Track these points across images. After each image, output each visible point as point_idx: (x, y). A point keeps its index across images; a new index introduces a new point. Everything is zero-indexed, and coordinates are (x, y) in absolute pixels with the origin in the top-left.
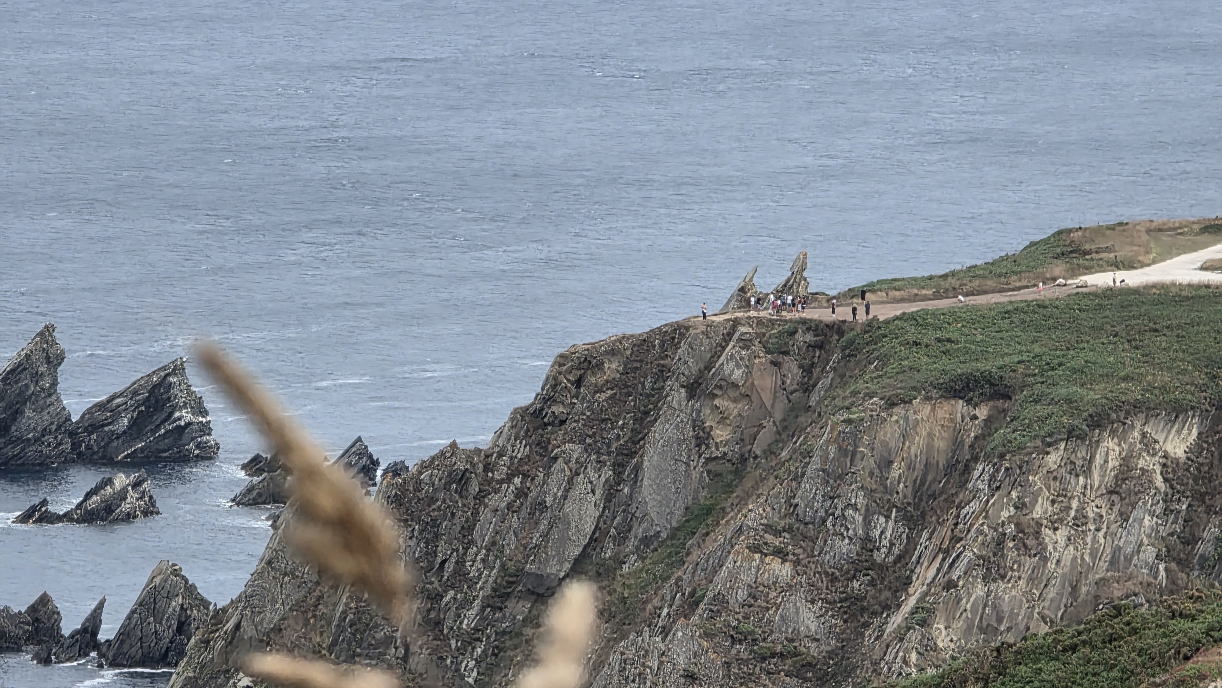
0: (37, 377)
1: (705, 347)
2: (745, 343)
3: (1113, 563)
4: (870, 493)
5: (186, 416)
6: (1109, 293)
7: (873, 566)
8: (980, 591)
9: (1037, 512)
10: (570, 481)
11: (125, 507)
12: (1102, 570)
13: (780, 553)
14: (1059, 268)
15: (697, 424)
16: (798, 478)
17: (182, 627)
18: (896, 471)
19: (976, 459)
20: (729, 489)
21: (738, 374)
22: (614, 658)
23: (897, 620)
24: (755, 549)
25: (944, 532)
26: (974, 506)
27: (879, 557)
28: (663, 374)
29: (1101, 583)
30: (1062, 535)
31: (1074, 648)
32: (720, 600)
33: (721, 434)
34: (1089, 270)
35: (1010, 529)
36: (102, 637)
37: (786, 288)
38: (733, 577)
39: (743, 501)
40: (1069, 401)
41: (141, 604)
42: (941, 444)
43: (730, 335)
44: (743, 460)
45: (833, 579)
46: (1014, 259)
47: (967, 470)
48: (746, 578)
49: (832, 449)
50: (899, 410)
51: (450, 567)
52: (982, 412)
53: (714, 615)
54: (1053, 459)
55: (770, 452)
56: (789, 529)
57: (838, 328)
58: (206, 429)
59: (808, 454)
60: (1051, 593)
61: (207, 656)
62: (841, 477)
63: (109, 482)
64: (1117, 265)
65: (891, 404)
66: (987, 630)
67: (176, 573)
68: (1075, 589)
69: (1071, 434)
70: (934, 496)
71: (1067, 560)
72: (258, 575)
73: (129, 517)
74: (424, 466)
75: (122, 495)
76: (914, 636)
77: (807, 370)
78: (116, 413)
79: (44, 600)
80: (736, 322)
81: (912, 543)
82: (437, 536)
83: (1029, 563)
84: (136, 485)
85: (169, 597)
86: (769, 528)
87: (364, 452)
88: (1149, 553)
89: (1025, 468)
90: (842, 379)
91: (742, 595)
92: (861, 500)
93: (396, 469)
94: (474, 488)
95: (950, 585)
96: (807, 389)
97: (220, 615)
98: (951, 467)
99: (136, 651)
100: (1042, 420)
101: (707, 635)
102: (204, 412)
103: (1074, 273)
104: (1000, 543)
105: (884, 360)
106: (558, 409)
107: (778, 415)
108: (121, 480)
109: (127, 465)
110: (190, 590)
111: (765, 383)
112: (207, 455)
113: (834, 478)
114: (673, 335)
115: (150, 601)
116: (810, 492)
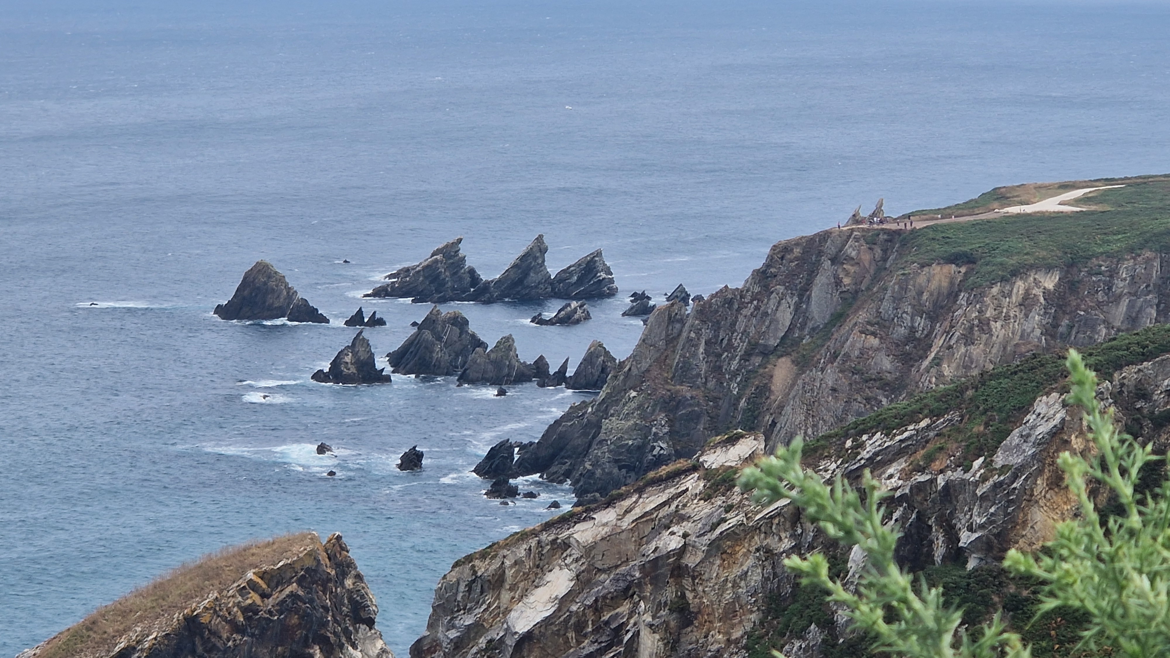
0: (536, 258)
1: (839, 241)
2: (857, 240)
3: (1022, 337)
4: (913, 306)
5: (603, 275)
6: (1018, 215)
7: (916, 339)
8: (963, 350)
9: (988, 315)
10: (779, 303)
11: (576, 316)
12: (1017, 340)
13: (874, 334)
14: (996, 204)
15: (836, 276)
16: (882, 300)
17: (604, 370)
18: (925, 296)
19: (961, 291)
20: (850, 305)
21: (854, 254)
22: (800, 382)
23: (926, 363)
24: (862, 332)
25: (947, 324)
26: (960, 312)
27: (917, 335)
28: (820, 253)
29: (1016, 345)
30: (999, 324)
31: (1015, 373)
32: (847, 355)
33: (846, 281)
34: (1009, 205)
35: (976, 322)
36: (568, 375)
37: (874, 215)
38: (852, 345)
39: (856, 311)
40: (1001, 264)
41: (585, 360)
42: (945, 284)
43: (850, 236)
44: (856, 292)
45: (898, 345)
46: (975, 201)
47: (957, 295)
48: (859, 345)
49: (897, 287)
50: (926, 269)
51: (725, 342)
52: (963, 270)
53: (844, 362)
54: (995, 290)
55: (868, 289)
56: (877, 323)
57: (898, 232)
58: (612, 281)
59: (886, 289)
60: (994, 351)
61: (616, 383)
62: (900, 299)
63: (569, 305)
64: (1022, 203)
65: (922, 266)
66: (967, 367)
67: (601, 345)
68: (1005, 348)
69: (1003, 279)
70: (942, 307)
71: (1001, 336)
72: (638, 346)
73: (578, 322)
74: (713, 296)
75: (575, 311)
76: (933, 371)
77: (885, 251)
78: (571, 274)
79: (541, 358)
80: (852, 230)
81: (932, 329)
82: (719, 328)
83: (984, 337)
84: (581, 306)
85: (598, 357)
86: (869, 323)
87: (683, 291)
88: (1038, 332)
89: (982, 295)
90: (900, 255)
91: (857, 353)
92: (909, 310)
93: (699, 298)
94: (736, 306)
95: (950, 347)
96: (885, 260)
97: (622, 364)
98: (949, 294)
99: (583, 381)
100: (990, 273)
101: (841, 371)
102: (611, 274)
103: (1003, 206)
104: (971, 328)
105: (919, 246)
106: (773, 270)
107: (872, 272)
108: (574, 304)
109: (576, 298)
110: (607, 353)
111: (866, 257)
112: (612, 293)
113: (898, 300)
114: (825, 236)
115: (589, 359)
116: (887, 306)
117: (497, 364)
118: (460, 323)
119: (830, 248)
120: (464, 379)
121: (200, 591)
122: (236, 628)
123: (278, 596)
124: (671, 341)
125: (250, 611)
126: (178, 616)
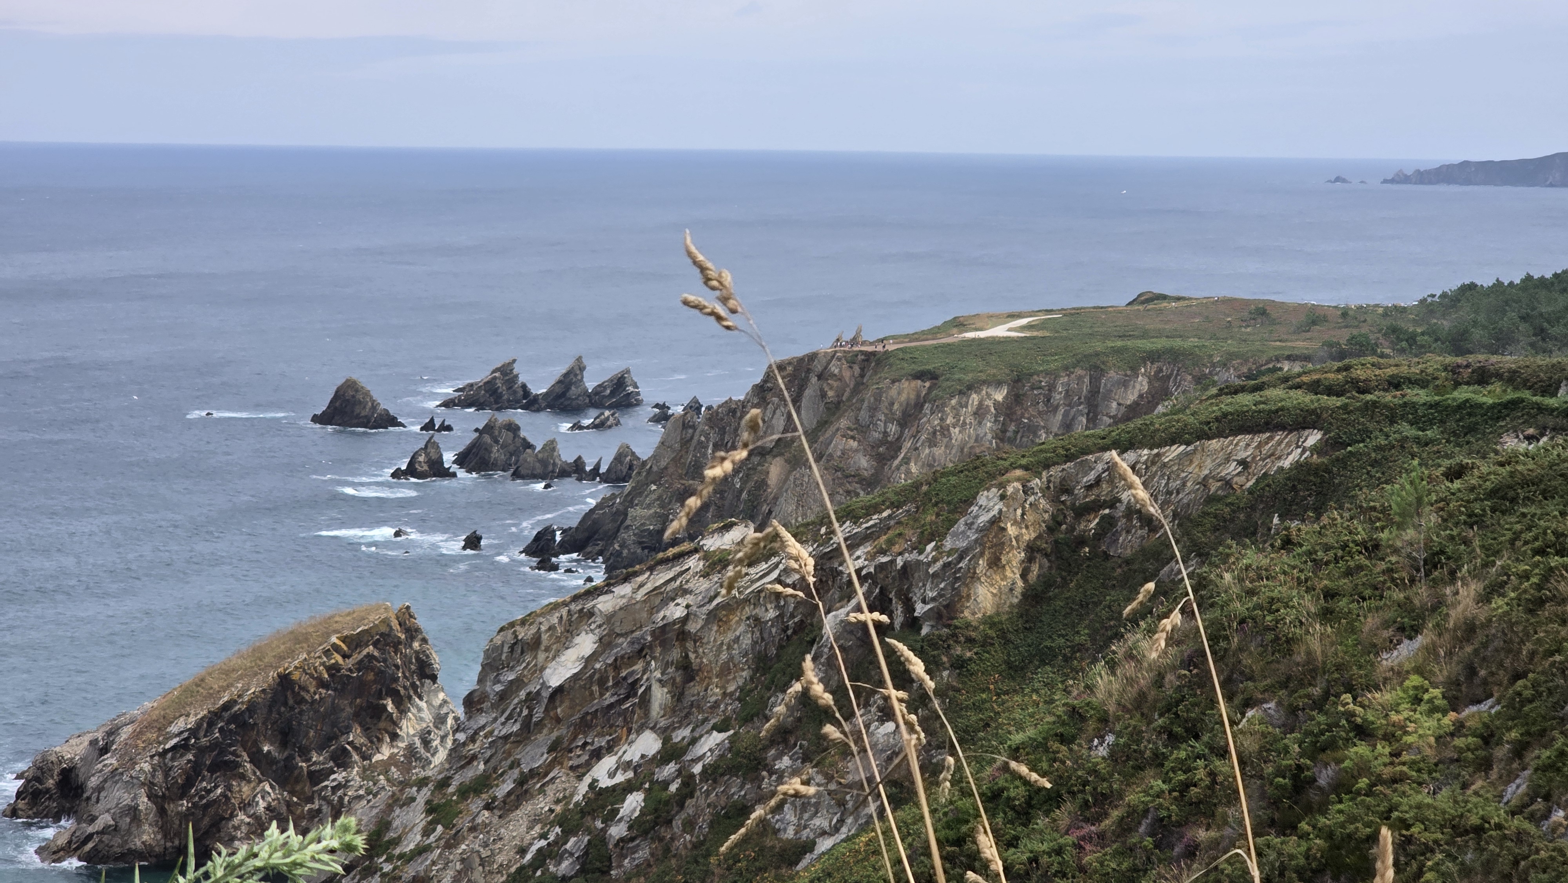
0: (576, 375)
1: (824, 361)
2: (839, 359)
3: (976, 440)
4: (886, 415)
5: (631, 389)
6: (974, 340)
7: (887, 442)
8: (927, 451)
9: (948, 422)
10: (774, 412)
11: (609, 423)
12: (972, 443)
13: (853, 438)
14: (955, 331)
15: (822, 390)
16: (859, 409)
17: (631, 467)
18: (896, 407)
19: (925, 402)
20: (834, 414)
21: (836, 371)
22: (792, 478)
23: (896, 462)
24: (843, 436)
25: (914, 429)
26: (925, 419)
27: (889, 439)
28: (809, 371)
29: (972, 448)
30: (957, 430)
32: (831, 455)
33: (830, 393)
34: (967, 331)
35: (938, 428)
36: (601, 471)
37: (854, 339)
38: (836, 446)
39: (839, 418)
40: (959, 380)
41: (615, 459)
42: (913, 396)
43: (833, 357)
44: (839, 403)
45: (873, 447)
46: (938, 328)
47: (922, 406)
48: (840, 447)
49: (872, 399)
50: (897, 384)
51: (729, 444)
52: (927, 384)
53: (828, 461)
54: (954, 402)
55: (849, 400)
56: (856, 429)
57: (873, 354)
58: (638, 394)
59: (863, 401)
60: (954, 451)
61: (640, 478)
62: (875, 409)
63: (603, 414)
64: (978, 329)
65: (893, 382)
66: (930, 466)
67: (628, 447)
68: (963, 450)
69: (960, 392)
70: (910, 416)
71: (959, 439)
72: (658, 448)
73: (610, 427)
74: (719, 407)
75: (608, 419)
76: (903, 468)
77: (862, 369)
78: (605, 388)
79: (580, 458)
80: (836, 352)
81: (902, 433)
82: (725, 433)
83: (945, 440)
84: (613, 415)
85: (626, 457)
86: (849, 429)
87: (697, 402)
88: (989, 436)
89: (944, 405)
90: (875, 373)
91: (839, 454)
92: (883, 418)
93: (709, 408)
94: (738, 414)
95: (916, 449)
96: (862, 376)
97: (644, 463)
98: (916, 405)
99: (613, 476)
100: (950, 387)
101: (826, 469)
102: (637, 387)
103: (961, 332)
104: (934, 433)
105: (891, 365)
106: (769, 385)
107: (852, 386)
108: (607, 413)
109: (609, 407)
110: (633, 454)
111: (847, 374)
112: (639, 403)
113: (873, 409)
114: (813, 357)
115: (619, 458)
116: (864, 415)
117: (544, 463)
118: (513, 428)
119: (818, 367)
120: (516, 475)
121: (291, 653)
122: (322, 684)
123: (357, 657)
124: (685, 443)
125: (333, 669)
126: (273, 674)
